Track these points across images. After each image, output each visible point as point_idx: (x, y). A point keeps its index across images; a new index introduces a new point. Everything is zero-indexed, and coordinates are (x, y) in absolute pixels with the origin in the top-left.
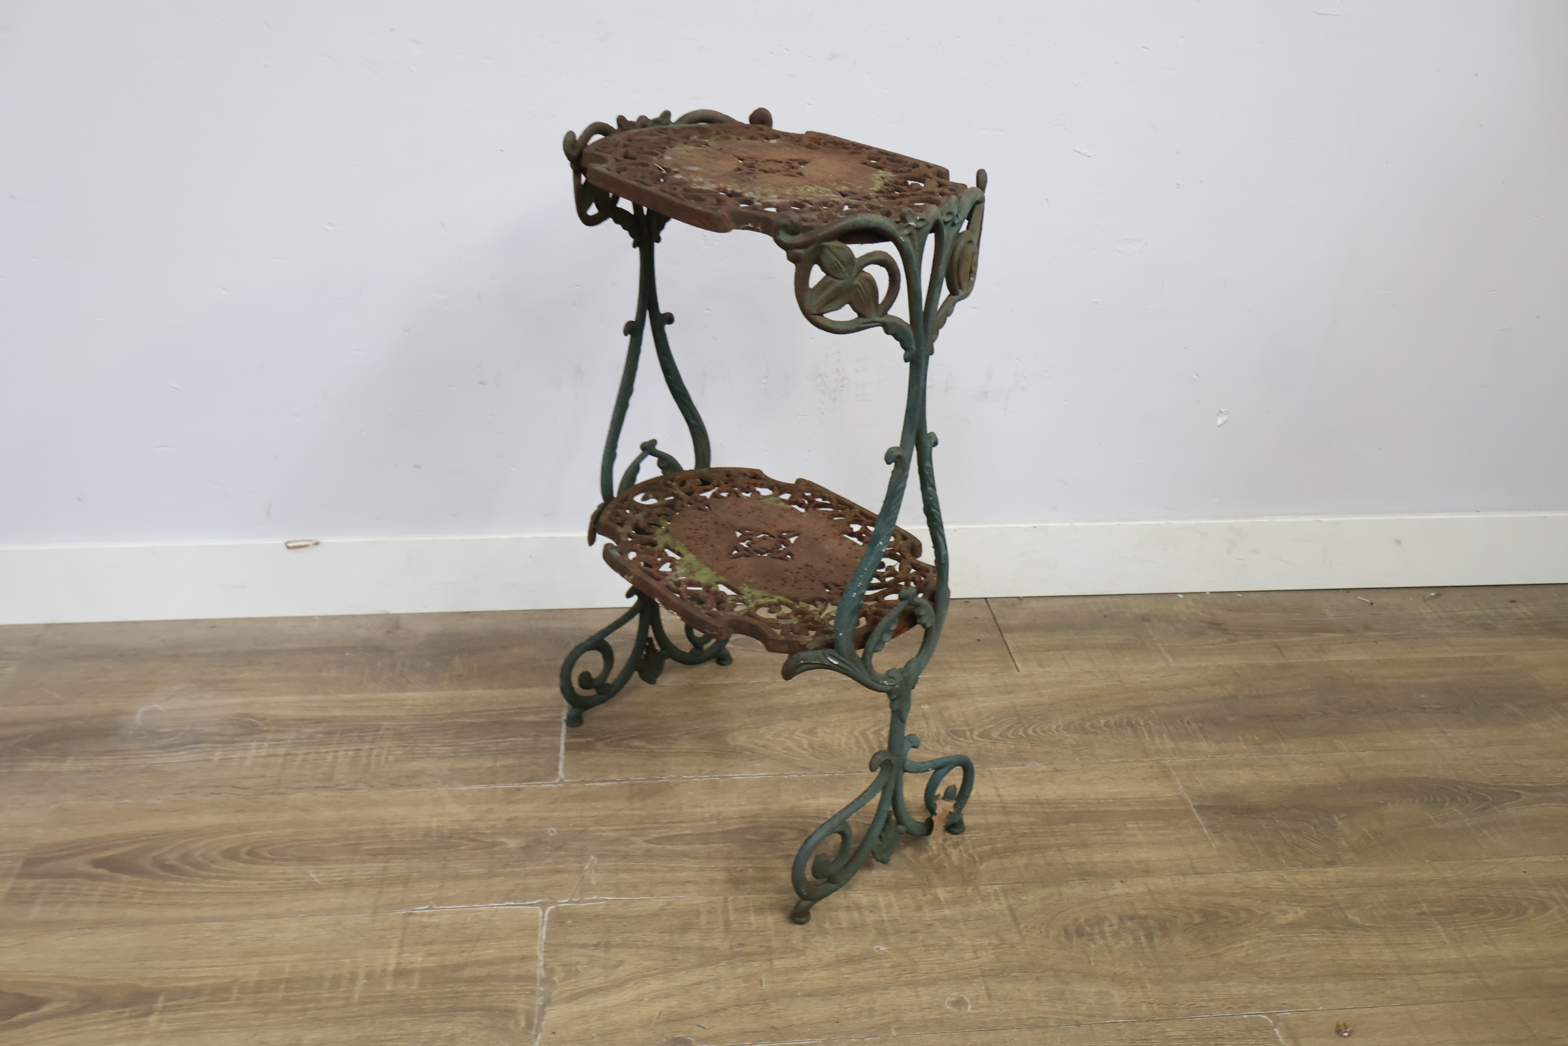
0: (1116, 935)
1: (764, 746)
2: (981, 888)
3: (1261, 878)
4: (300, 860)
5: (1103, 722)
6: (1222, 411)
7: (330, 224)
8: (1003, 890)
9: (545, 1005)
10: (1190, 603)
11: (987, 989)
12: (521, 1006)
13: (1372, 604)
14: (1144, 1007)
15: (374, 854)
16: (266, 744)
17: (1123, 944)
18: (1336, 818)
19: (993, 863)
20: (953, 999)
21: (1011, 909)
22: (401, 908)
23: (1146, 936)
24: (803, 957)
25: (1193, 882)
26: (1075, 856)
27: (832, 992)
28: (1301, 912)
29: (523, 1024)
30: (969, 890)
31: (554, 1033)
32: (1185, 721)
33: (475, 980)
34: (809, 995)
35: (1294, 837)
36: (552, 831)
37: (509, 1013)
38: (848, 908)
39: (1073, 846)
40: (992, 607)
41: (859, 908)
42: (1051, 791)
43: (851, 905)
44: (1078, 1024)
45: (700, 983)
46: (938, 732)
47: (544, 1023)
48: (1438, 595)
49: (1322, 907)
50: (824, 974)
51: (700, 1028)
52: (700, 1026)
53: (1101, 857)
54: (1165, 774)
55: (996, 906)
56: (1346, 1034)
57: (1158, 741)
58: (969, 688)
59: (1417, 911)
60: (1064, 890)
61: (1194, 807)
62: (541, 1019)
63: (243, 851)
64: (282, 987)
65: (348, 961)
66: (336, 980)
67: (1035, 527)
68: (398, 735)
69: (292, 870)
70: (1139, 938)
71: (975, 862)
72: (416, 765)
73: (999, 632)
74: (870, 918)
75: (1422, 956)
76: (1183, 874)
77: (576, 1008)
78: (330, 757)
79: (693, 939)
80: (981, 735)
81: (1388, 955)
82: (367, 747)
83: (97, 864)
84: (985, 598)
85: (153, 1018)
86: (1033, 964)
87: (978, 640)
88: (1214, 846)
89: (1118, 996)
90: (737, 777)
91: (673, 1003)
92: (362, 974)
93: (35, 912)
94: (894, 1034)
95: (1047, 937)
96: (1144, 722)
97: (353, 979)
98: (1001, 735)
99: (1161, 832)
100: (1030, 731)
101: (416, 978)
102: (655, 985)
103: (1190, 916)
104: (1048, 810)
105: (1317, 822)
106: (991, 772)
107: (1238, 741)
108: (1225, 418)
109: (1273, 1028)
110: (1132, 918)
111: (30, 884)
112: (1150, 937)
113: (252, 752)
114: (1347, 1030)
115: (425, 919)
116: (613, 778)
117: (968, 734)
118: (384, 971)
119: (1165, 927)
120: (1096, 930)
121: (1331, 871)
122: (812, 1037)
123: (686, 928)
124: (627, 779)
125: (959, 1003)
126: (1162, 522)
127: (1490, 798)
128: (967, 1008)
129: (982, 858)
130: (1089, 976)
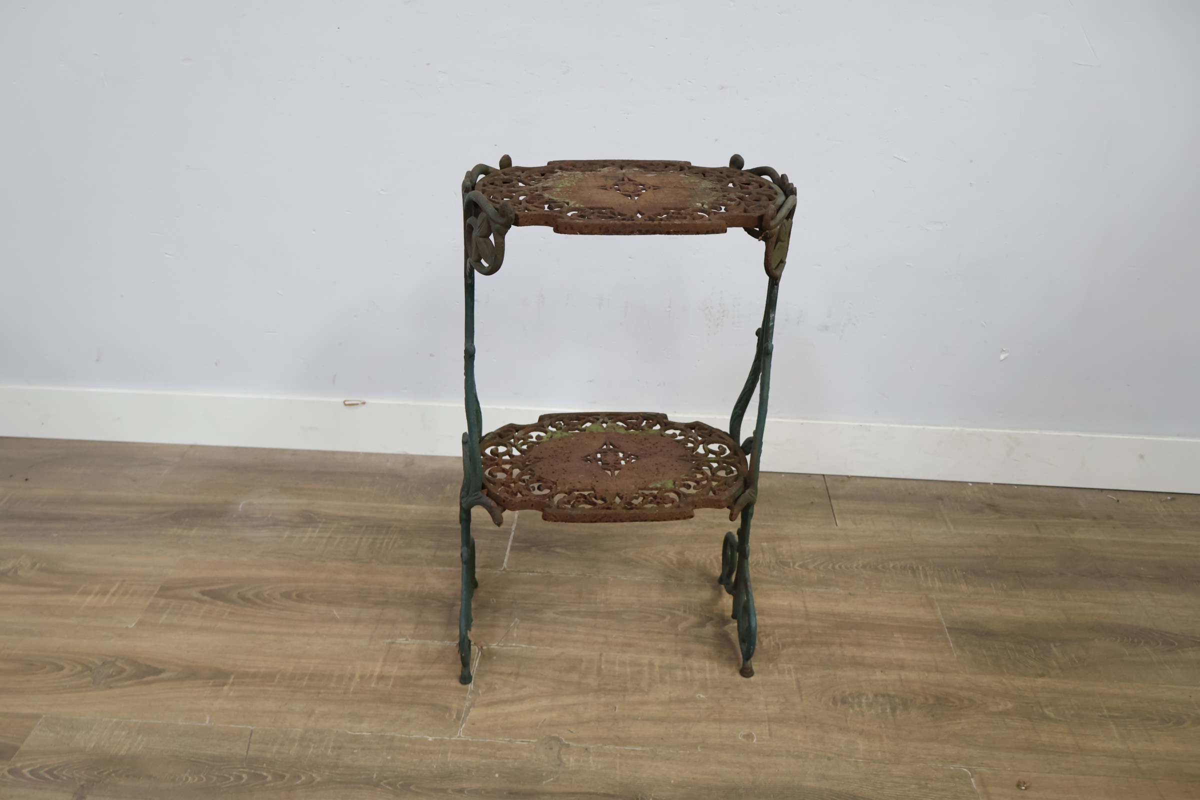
0: (870, 706)
1: (646, 560)
2: (779, 665)
3: (986, 680)
4: (329, 603)
5: (891, 565)
6: (1004, 349)
7: (383, 190)
8: (795, 668)
9: (470, 707)
10: (976, 489)
11: (770, 730)
12: (455, 705)
13: (1118, 501)
14: (879, 754)
15: (376, 604)
16: (317, 530)
17: (873, 711)
18: (1052, 646)
19: (791, 650)
20: (745, 733)
21: (798, 681)
22: (388, 639)
23: (891, 708)
24: (646, 696)
25: (934, 677)
26: (850, 651)
27: (661, 720)
28: (1010, 705)
29: (454, 717)
30: (771, 666)
31: (473, 724)
32: (954, 570)
33: (428, 687)
34: (647, 720)
35: (1017, 655)
36: (493, 601)
37: (447, 709)
38: (684, 669)
39: (851, 644)
40: (827, 481)
41: (691, 669)
42: (844, 607)
43: (687, 667)
44: (829, 759)
45: (574, 705)
46: (770, 562)
47: (468, 717)
48: (1173, 499)
49: (1027, 703)
50: (659, 708)
51: (569, 732)
52: (570, 731)
53: (869, 654)
54: (931, 604)
55: (788, 678)
56: (1023, 788)
57: (930, 581)
58: (799, 534)
59: (1100, 714)
60: (839, 672)
61: (947, 628)
62: (467, 714)
63: (294, 595)
64: (307, 678)
65: (350, 667)
66: (340, 678)
67: (861, 426)
68: (402, 531)
69: (323, 608)
70: (886, 709)
71: (779, 648)
72: (411, 551)
73: (828, 499)
74: (698, 676)
75: (1095, 744)
76: (929, 672)
77: (490, 711)
78: (356, 542)
79: (575, 677)
80: (800, 566)
81: (1069, 740)
82: (382, 537)
83: (204, 593)
84: (824, 475)
85: (226, 688)
86: (806, 717)
87: (812, 503)
88: (955, 655)
89: (862, 745)
90: (623, 578)
91: (554, 715)
92: (357, 675)
93: (163, 618)
94: (700, 750)
95: (820, 701)
96: (923, 568)
97: (351, 677)
98: (815, 568)
99: (919, 642)
100: (837, 567)
101: (391, 682)
102: (544, 702)
103: (926, 699)
104: (838, 620)
105: (1037, 647)
106: (802, 591)
107: (991, 586)
108: (1007, 355)
109: (970, 778)
110: (883, 696)
111: (162, 602)
112: (894, 710)
113: (309, 534)
114: (1025, 786)
115: (402, 647)
116: (539, 571)
117: (791, 565)
118: (372, 675)
119: (906, 705)
120: (856, 700)
121: (1040, 681)
122: (643, 746)
123: (571, 669)
124: (549, 572)
125: (749, 736)
126: (957, 429)
127: (1177, 644)
128: (753, 740)
129: (784, 646)
130: (843, 730)
